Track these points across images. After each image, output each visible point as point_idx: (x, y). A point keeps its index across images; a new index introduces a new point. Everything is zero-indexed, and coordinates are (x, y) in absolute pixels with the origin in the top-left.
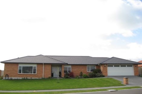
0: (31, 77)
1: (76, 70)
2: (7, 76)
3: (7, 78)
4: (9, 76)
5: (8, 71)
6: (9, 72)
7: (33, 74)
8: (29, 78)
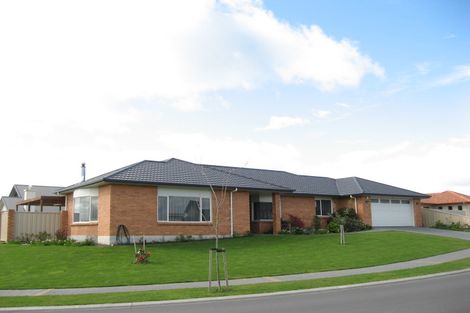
0: (199, 232)
1: (292, 209)
2: (121, 231)
3: (124, 240)
4: (131, 231)
5: (124, 213)
6: (129, 218)
7: (201, 222)
8: (196, 237)
